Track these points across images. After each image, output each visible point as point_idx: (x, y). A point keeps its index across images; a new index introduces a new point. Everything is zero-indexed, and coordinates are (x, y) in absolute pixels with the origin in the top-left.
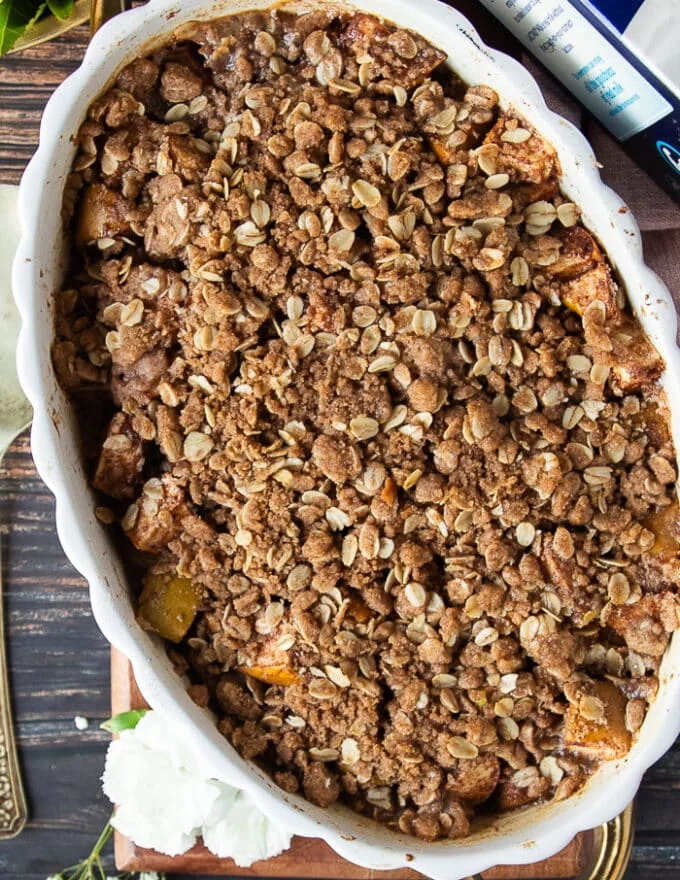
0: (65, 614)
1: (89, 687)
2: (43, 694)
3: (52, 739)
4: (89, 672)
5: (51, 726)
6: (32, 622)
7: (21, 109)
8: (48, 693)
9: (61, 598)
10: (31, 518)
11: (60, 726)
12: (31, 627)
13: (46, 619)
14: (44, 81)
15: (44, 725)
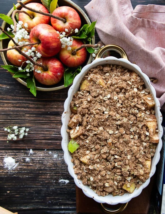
0: (36, 189)
1: (40, 200)
2: (33, 201)
3: (34, 208)
4: (40, 198)
5: (34, 206)
6: (31, 190)
7: (29, 114)
8: (34, 201)
9: (36, 186)
10: (31, 175)
11: (36, 206)
12: (31, 191)
13: (34, 190)
14: (33, 110)
15: (33, 206)
